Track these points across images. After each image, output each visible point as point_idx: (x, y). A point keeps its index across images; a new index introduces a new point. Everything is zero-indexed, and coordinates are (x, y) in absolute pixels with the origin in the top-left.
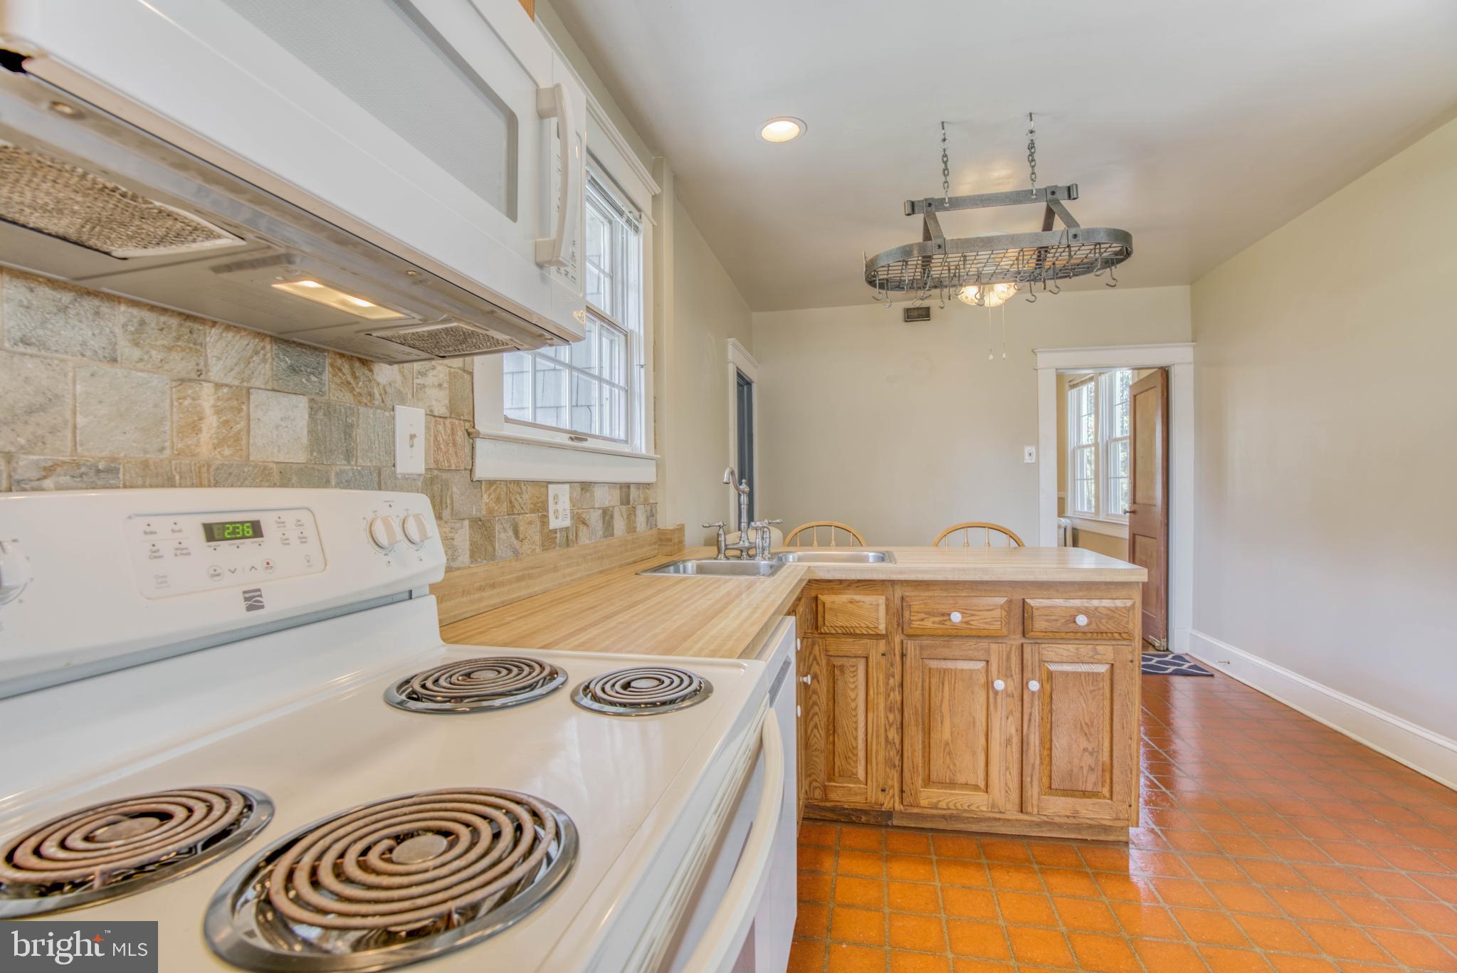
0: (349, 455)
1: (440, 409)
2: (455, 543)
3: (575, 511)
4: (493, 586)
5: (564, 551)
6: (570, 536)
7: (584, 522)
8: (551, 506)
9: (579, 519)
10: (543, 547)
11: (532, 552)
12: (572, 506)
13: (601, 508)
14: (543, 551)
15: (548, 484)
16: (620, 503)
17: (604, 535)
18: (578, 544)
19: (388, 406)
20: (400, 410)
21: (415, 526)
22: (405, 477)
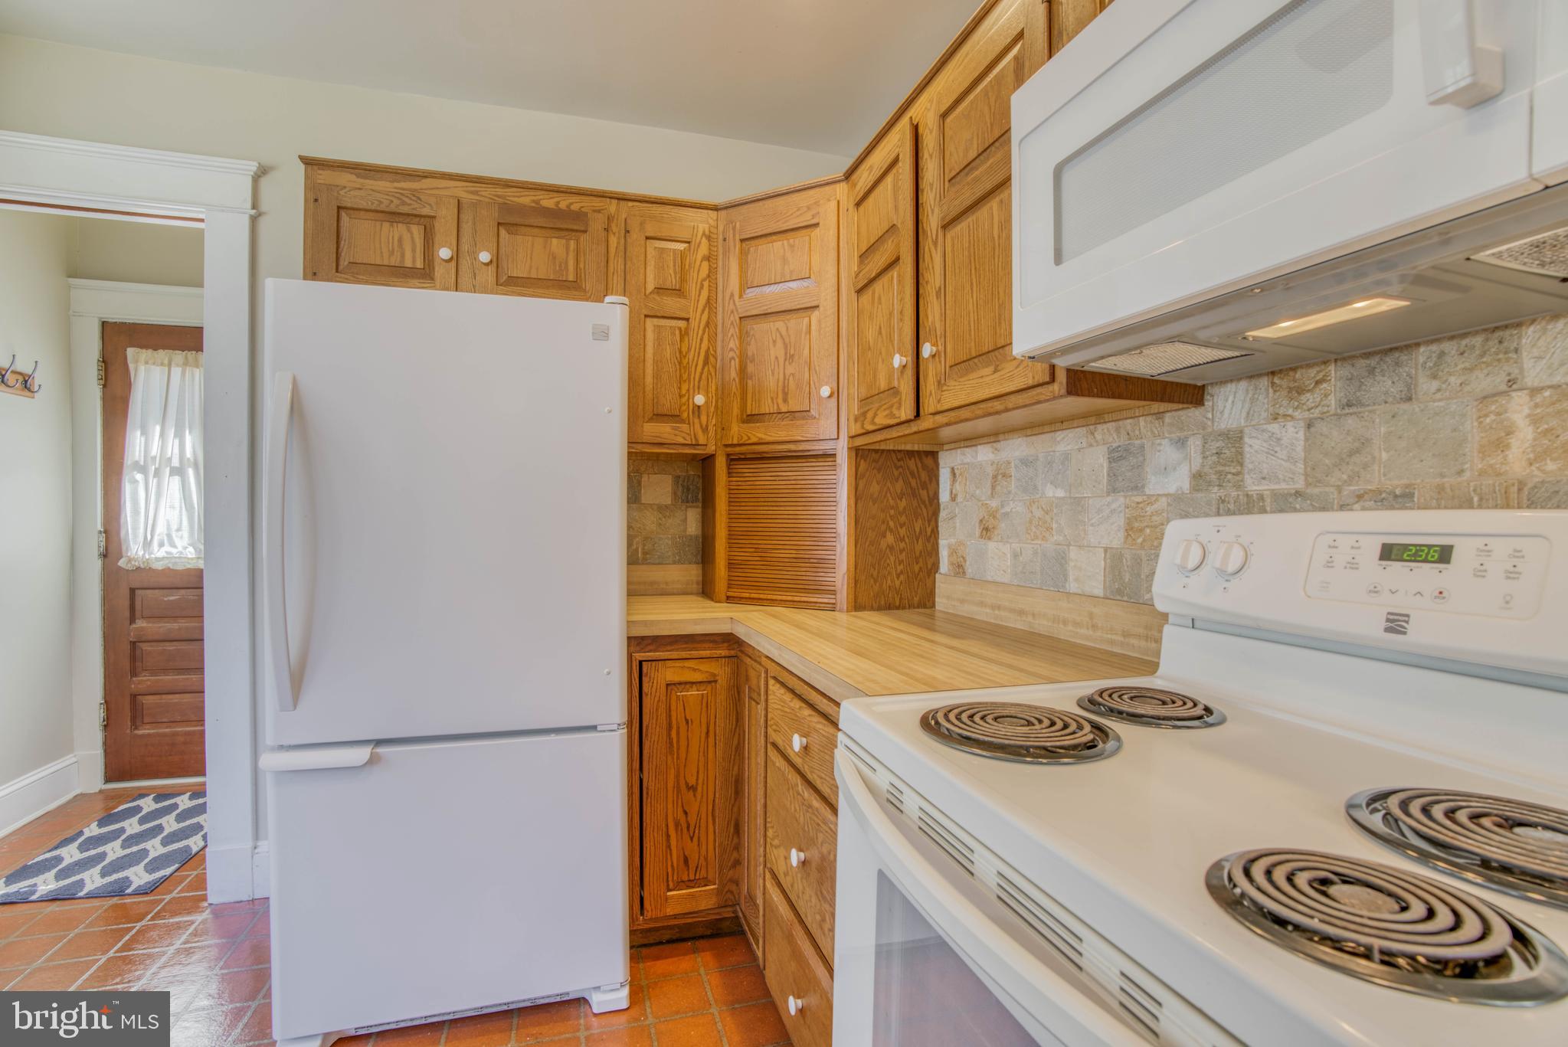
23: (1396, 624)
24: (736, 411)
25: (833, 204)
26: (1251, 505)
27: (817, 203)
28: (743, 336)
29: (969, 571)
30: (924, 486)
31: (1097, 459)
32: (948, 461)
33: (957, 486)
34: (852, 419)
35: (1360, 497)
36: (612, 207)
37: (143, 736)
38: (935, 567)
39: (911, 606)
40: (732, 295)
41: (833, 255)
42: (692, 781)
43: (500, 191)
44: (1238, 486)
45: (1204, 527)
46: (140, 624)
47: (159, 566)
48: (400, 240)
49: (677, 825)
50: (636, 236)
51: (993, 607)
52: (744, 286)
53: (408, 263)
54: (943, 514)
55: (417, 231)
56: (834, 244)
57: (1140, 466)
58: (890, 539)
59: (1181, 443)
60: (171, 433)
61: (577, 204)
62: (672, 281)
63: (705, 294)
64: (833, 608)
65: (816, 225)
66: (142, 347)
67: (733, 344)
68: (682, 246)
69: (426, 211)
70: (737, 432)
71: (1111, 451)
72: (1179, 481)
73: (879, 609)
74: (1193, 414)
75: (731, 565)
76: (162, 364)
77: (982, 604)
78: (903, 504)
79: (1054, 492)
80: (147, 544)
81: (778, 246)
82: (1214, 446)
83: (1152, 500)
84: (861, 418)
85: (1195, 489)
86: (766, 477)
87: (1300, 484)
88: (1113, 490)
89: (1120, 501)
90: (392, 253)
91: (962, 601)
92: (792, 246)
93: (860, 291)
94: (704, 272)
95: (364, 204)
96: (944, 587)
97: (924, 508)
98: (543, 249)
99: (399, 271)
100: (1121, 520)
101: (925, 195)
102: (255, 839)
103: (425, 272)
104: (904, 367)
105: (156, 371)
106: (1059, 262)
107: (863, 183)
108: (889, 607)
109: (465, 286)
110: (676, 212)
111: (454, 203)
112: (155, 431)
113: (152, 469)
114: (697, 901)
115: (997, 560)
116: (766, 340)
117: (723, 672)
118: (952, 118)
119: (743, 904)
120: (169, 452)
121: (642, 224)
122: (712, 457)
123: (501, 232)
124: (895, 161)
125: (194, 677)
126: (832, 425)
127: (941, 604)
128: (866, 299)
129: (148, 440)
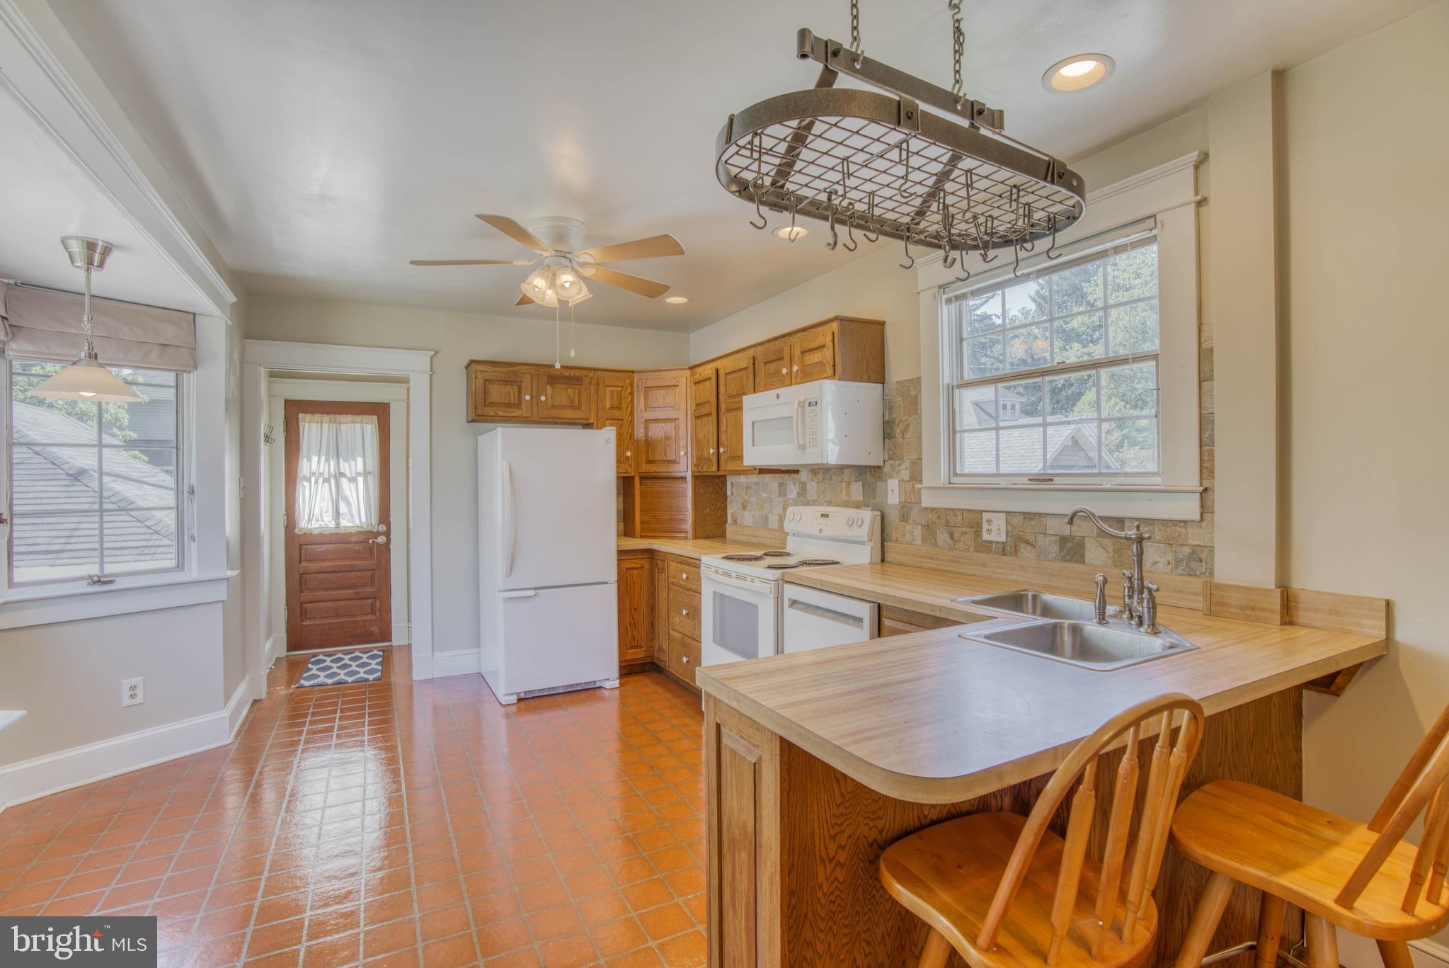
0: (874, 498)
1: (907, 478)
2: (914, 534)
3: (1014, 533)
4: (931, 558)
5: (997, 556)
6: (1008, 549)
7: (1027, 542)
8: (985, 527)
9: (1020, 539)
10: (977, 550)
11: (965, 550)
12: (1010, 529)
13: (1057, 535)
14: (976, 551)
15: (982, 511)
16: (1098, 536)
17: (1064, 559)
18: (1017, 556)
19: (886, 481)
20: (889, 481)
21: (860, 521)
22: (892, 505)
23: (821, 531)
24: (644, 458)
25: (684, 379)
26: (806, 504)
27: (677, 376)
28: (646, 428)
29: (739, 523)
30: (721, 490)
31: (775, 486)
32: (730, 480)
33: (734, 490)
34: (693, 465)
35: (824, 502)
36: (591, 374)
37: (307, 626)
38: (726, 521)
39: (716, 537)
40: (643, 410)
41: (685, 399)
42: (636, 607)
43: (548, 370)
44: (806, 498)
45: (795, 508)
46: (304, 564)
47: (315, 532)
48: (509, 393)
49: (630, 624)
50: (601, 386)
51: (747, 534)
52: (647, 407)
53: (513, 401)
54: (728, 500)
55: (515, 388)
56: (685, 393)
57: (785, 490)
58: (708, 510)
59: (794, 484)
60: (323, 459)
61: (578, 373)
62: (616, 404)
63: (629, 411)
64: (686, 538)
65: (678, 386)
66: (306, 412)
67: (642, 430)
68: (620, 389)
69: (519, 379)
70: (645, 467)
71: (779, 486)
72: (793, 495)
73: (705, 538)
74: (796, 475)
75: (642, 523)
76: (318, 422)
77: (743, 535)
78: (713, 497)
79: (764, 495)
80: (310, 520)
81: (662, 392)
82: (801, 485)
83: (789, 499)
84: (697, 465)
85: (797, 497)
86: (657, 486)
87: (815, 498)
88: (780, 496)
89: (781, 499)
90: (506, 398)
91: (736, 533)
92: (667, 393)
93: (697, 417)
94: (629, 399)
95: (495, 378)
96: (730, 529)
97: (722, 498)
98: (564, 394)
99: (509, 405)
100: (782, 506)
101: (720, 396)
102: (433, 651)
103: (518, 405)
104: (713, 453)
105: (314, 426)
106: (753, 445)
107: (698, 377)
108: (708, 537)
109: (535, 410)
110: (617, 374)
111: (529, 376)
112: (315, 459)
113: (313, 479)
114: (638, 654)
115: (748, 518)
116: (657, 431)
117: (646, 564)
118: (728, 377)
119: (656, 655)
120: (322, 470)
121: (604, 380)
122: (633, 477)
123: (549, 387)
124: (710, 378)
125: (334, 593)
126: (685, 467)
127: (728, 535)
128: (699, 422)
129: (311, 464)
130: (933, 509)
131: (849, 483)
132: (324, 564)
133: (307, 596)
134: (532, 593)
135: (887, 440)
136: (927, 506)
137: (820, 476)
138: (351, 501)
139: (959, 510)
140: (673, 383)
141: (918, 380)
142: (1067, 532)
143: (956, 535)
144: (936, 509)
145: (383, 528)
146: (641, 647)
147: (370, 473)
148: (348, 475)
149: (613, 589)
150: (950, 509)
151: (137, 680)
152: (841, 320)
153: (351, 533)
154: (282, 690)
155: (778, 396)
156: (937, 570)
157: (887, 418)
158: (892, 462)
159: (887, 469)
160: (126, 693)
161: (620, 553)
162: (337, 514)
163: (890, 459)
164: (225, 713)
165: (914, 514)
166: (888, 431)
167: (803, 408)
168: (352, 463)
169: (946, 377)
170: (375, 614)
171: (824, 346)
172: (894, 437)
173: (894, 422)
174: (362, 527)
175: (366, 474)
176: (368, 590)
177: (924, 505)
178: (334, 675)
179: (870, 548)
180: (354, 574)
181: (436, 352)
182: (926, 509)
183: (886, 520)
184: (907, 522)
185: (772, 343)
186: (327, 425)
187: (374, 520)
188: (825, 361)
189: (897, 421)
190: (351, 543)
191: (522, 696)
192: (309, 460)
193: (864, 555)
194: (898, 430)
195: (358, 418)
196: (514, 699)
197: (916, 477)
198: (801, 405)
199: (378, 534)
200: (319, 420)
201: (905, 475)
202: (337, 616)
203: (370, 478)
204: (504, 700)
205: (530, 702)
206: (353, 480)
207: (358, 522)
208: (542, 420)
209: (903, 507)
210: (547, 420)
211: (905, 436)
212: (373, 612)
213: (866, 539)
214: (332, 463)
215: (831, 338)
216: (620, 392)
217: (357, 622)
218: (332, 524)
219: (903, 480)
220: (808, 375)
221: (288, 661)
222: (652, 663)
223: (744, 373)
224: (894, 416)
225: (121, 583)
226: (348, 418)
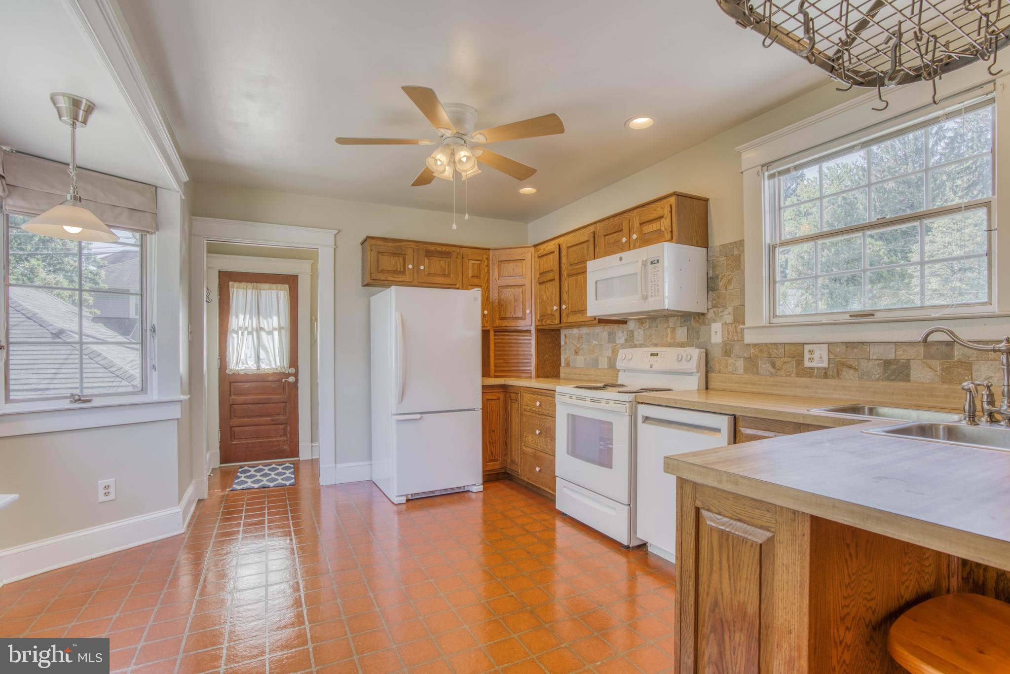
0: (698, 339)
1: (730, 321)
2: (736, 365)
3: (837, 360)
4: (754, 384)
5: (820, 380)
6: (830, 373)
7: (850, 367)
8: (807, 356)
9: (843, 364)
10: (798, 375)
11: (787, 376)
12: (832, 357)
13: (880, 360)
14: (797, 377)
15: (803, 344)
16: (925, 358)
17: (888, 379)
18: (840, 378)
19: (709, 325)
20: (713, 325)
21: (689, 357)
22: (715, 344)
23: (651, 366)
24: (497, 316)
25: (530, 254)
26: (635, 346)
27: (524, 253)
28: (500, 292)
29: (571, 364)
30: (557, 340)
31: (605, 335)
32: (563, 333)
33: (567, 340)
34: (537, 321)
35: (651, 345)
36: (458, 250)
37: (235, 444)
38: (560, 364)
39: (553, 377)
40: (495, 279)
41: (530, 270)
42: (494, 429)
43: (425, 246)
44: (633, 342)
45: (626, 350)
46: (233, 397)
47: (242, 373)
48: (396, 263)
49: (489, 442)
50: (465, 259)
51: (579, 374)
52: (500, 276)
53: (399, 270)
54: (562, 348)
55: (401, 259)
56: (530, 265)
57: (615, 337)
59: (623, 332)
60: (248, 316)
61: (448, 249)
62: (476, 273)
63: (486, 277)
64: (531, 377)
65: (524, 259)
66: (235, 281)
67: (496, 294)
68: (479, 262)
69: (403, 252)
70: (498, 323)
71: (609, 333)
72: (622, 341)
73: (545, 377)
74: (625, 325)
75: (495, 366)
76: (244, 289)
77: (575, 374)
78: (550, 345)
79: (595, 342)
80: (237, 363)
81: (512, 265)
82: (629, 333)
83: (617, 345)
84: (541, 320)
85: (626, 342)
86: (507, 337)
87: (643, 342)
88: (609, 342)
89: (611, 345)
90: (394, 266)
91: (569, 374)
92: (516, 265)
93: (540, 284)
94: (486, 271)
95: (385, 251)
96: (563, 370)
97: (556, 347)
98: (438, 264)
99: (396, 272)
100: (611, 350)
101: (562, 265)
102: (335, 463)
103: (403, 272)
104: (556, 310)
105: (241, 291)
106: (596, 300)
107: (541, 252)
108: (547, 377)
109: (416, 277)
110: (479, 251)
111: (411, 250)
112: (241, 316)
113: (240, 332)
114: (496, 466)
115: (580, 361)
116: (508, 294)
117: (501, 396)
118: (570, 250)
119: (509, 466)
120: (246, 325)
121: (467, 255)
122: (489, 331)
123: (426, 259)
124: (553, 252)
125: (256, 419)
126: (529, 322)
127: (562, 375)
128: (543, 286)
129: (238, 320)
130: (755, 345)
131: (674, 329)
132: (248, 398)
133: (235, 421)
134: (418, 416)
135: (710, 293)
136: (750, 342)
137: (647, 325)
138: (269, 349)
139: (780, 344)
140: (521, 257)
141: (740, 244)
142: (892, 356)
143: (778, 363)
144: (758, 344)
145: (293, 370)
146: (497, 460)
147: (283, 328)
148: (267, 330)
149: (479, 414)
150: (772, 344)
151: (110, 481)
152: (678, 195)
153: (268, 374)
154: (218, 492)
155: (621, 259)
156: (759, 393)
157: (711, 275)
158: (715, 309)
159: (711, 315)
160: (101, 491)
161: (485, 387)
162: (258, 359)
163: (714, 307)
164: (179, 509)
165: (737, 349)
166: (711, 285)
167: (645, 265)
168: (270, 320)
169: (768, 239)
170: (287, 436)
171: (662, 217)
172: (718, 290)
173: (717, 277)
174: (277, 369)
175: (280, 329)
176: (281, 418)
177: (746, 342)
178: (258, 481)
179: (698, 377)
180: (270, 405)
181: (339, 231)
182: (748, 345)
183: (709, 356)
184: (730, 356)
185: (611, 220)
186: (251, 290)
187: (286, 364)
188: (663, 229)
189: (720, 276)
190: (268, 381)
191: (410, 497)
192: (237, 317)
193: (693, 383)
194: (721, 284)
195: (274, 286)
196: (403, 500)
197: (739, 318)
198: (644, 264)
199: (289, 375)
200: (245, 287)
201: (729, 319)
202: (258, 437)
203: (283, 332)
204: (396, 500)
205: (416, 502)
206: (270, 333)
207: (274, 366)
208: (421, 285)
209: (726, 345)
210: (425, 285)
211: (728, 288)
212: (285, 435)
213: (694, 371)
214: (255, 320)
215: (669, 210)
216: (480, 265)
217: (273, 442)
218: (254, 367)
219: (726, 323)
220: (645, 241)
221: (221, 471)
222: (506, 473)
223: (585, 244)
224: (717, 272)
225: (97, 402)
226: (267, 286)
